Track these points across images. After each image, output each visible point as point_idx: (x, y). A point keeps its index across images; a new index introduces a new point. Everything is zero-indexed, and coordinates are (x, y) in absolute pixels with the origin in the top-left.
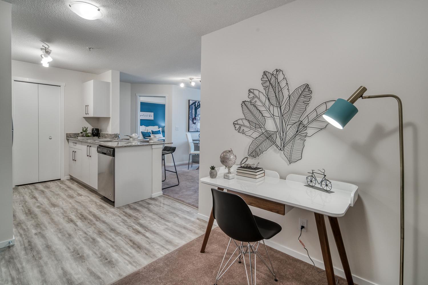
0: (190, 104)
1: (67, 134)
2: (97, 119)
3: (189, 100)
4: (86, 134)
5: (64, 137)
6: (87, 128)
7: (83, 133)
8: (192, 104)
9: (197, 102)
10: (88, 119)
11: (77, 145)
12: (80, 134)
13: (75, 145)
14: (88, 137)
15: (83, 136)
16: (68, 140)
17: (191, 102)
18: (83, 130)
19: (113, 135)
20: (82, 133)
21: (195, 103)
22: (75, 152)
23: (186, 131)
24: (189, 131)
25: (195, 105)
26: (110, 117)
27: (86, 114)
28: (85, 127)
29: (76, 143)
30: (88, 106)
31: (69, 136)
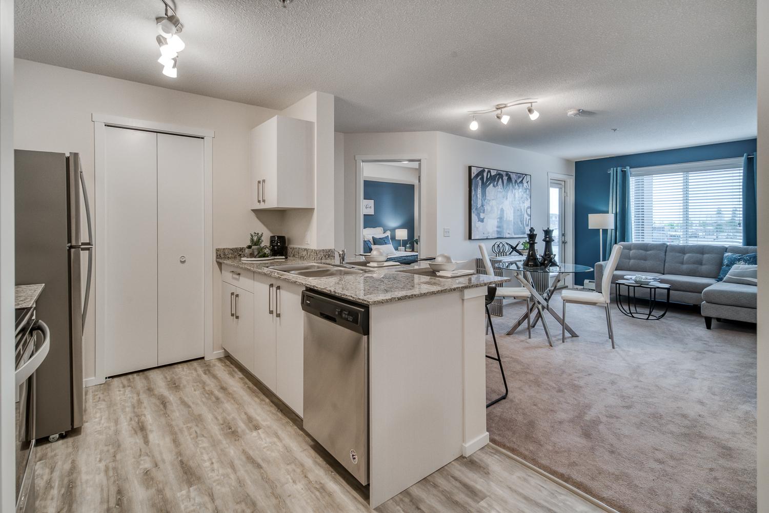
0: (473, 176)
1: (217, 250)
2: (281, 214)
3: (470, 168)
4: (258, 249)
5: (212, 257)
6: (262, 235)
7: (253, 247)
8: (477, 175)
9: (486, 170)
10: (260, 214)
11: (242, 278)
12: (247, 251)
13: (238, 280)
14: (264, 257)
15: (252, 255)
16: (220, 264)
17: (474, 171)
18: (252, 240)
19: (320, 251)
20: (249, 247)
21: (481, 173)
22: (237, 296)
23: (465, 239)
24: (470, 238)
25: (482, 179)
26: (314, 209)
27: (259, 201)
28: (257, 233)
29: (240, 272)
30: (264, 181)
31: (222, 256)
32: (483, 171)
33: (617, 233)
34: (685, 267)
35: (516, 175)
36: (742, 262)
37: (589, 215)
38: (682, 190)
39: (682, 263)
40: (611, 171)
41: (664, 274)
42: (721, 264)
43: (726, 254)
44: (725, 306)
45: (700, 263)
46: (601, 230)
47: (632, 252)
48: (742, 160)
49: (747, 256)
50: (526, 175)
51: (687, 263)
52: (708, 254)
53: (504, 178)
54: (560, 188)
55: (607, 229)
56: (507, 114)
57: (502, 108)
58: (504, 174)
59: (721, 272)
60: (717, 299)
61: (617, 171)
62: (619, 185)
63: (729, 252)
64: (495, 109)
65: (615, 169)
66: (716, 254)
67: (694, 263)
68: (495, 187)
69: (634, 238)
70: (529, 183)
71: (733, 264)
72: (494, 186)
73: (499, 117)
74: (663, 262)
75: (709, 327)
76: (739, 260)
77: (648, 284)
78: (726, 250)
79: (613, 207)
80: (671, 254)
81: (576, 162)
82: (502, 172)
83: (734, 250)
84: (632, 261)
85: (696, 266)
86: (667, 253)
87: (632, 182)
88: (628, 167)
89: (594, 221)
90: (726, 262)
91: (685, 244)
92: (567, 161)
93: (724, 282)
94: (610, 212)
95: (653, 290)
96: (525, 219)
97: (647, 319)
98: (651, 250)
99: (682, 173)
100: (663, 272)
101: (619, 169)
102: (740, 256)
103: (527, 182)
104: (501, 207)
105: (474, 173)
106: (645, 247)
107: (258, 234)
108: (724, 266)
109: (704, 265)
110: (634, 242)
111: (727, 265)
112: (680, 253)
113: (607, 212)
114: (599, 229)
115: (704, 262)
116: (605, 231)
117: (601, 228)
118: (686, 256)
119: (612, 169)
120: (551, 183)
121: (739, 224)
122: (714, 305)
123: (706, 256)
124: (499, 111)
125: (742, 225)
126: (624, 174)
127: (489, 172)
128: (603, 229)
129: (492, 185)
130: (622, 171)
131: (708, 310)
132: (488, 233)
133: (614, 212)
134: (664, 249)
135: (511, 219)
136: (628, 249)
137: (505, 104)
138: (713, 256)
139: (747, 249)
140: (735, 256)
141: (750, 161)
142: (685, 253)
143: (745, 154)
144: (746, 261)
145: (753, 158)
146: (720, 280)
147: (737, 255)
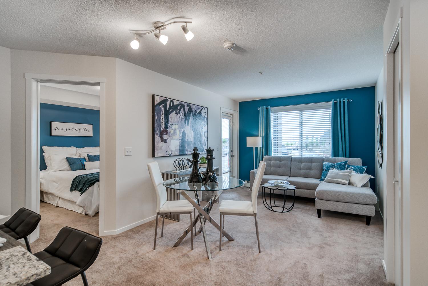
0: (156, 103)
3: (153, 96)
8: (160, 104)
9: (169, 100)
17: (157, 100)
21: (164, 101)
23: (149, 157)
24: (154, 156)
25: (165, 107)
32: (166, 100)
33: (264, 149)
34: (302, 172)
35: (196, 107)
36: (334, 168)
37: (247, 138)
38: (299, 122)
39: (300, 169)
40: (260, 109)
41: (290, 177)
42: (322, 169)
43: (325, 163)
44: (329, 202)
45: (310, 169)
46: (254, 148)
47: (272, 162)
48: (331, 104)
49: (336, 164)
50: (204, 107)
51: (303, 169)
52: (314, 163)
53: (185, 108)
54: (230, 120)
55: (258, 147)
58: (186, 105)
59: (322, 175)
60: (323, 197)
61: (263, 109)
62: (265, 118)
63: (325, 161)
65: (262, 107)
66: (318, 163)
67: (307, 169)
68: (177, 114)
69: (273, 153)
71: (329, 170)
74: (290, 169)
75: (319, 216)
76: (332, 167)
77: (282, 187)
78: (323, 160)
79: (261, 132)
80: (294, 163)
81: (240, 102)
82: (183, 103)
83: (328, 160)
84: (272, 168)
85: (308, 171)
86: (292, 163)
87: (272, 115)
88: (270, 107)
89: (250, 142)
90: (325, 168)
91: (301, 157)
93: (326, 182)
94: (259, 136)
95: (285, 191)
96: (203, 140)
97: (282, 212)
98: (282, 161)
99: (299, 111)
100: (290, 176)
101: (264, 107)
102: (332, 164)
103: (205, 113)
104: (182, 130)
105: (157, 101)
106: (280, 159)
108: (324, 171)
109: (313, 170)
110: (273, 156)
111: (326, 171)
112: (299, 162)
113: (258, 136)
115: (312, 168)
116: (257, 148)
117: (254, 146)
118: (303, 164)
119: (260, 107)
120: (223, 115)
121: (330, 143)
122: (322, 201)
123: (313, 164)
125: (331, 144)
126: (267, 110)
127: (172, 101)
128: (255, 147)
129: (174, 112)
131: (319, 205)
133: (262, 136)
134: (290, 160)
135: (191, 140)
136: (270, 161)
138: (317, 164)
139: (335, 160)
140: (329, 164)
141: (335, 104)
142: (301, 163)
143: (333, 100)
144: (336, 167)
145: (337, 102)
146: (322, 180)
147: (330, 164)
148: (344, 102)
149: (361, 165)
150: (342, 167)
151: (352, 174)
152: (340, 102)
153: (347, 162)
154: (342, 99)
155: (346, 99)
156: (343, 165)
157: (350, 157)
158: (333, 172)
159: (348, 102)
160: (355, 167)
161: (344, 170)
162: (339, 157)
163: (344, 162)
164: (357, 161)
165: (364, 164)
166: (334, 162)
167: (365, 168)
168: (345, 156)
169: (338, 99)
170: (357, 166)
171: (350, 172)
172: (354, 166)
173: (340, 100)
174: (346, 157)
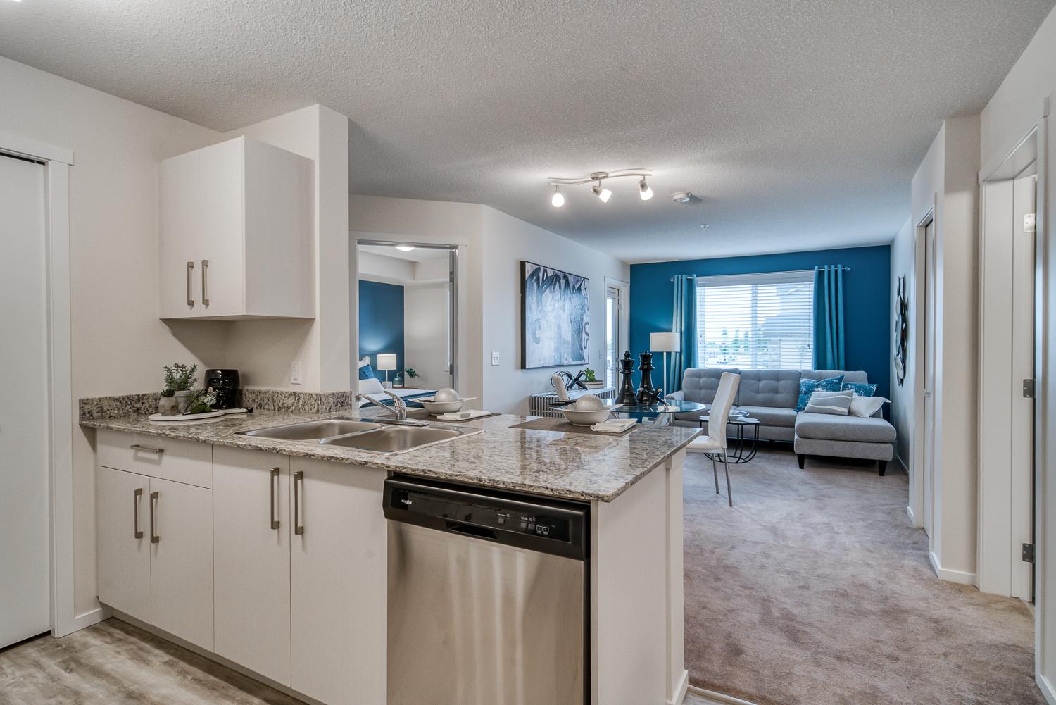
0: (527, 275)
1: (83, 403)
2: (226, 328)
3: (523, 264)
4: (187, 397)
5: (69, 416)
6: (193, 370)
7: (177, 393)
8: (532, 275)
9: (542, 268)
11: (166, 459)
12: (164, 402)
13: (158, 463)
14: (203, 411)
15: (175, 410)
16: (91, 433)
17: (529, 269)
18: (170, 380)
19: (327, 396)
20: (169, 394)
21: (535, 273)
22: (155, 495)
23: (517, 369)
24: (523, 366)
25: (537, 281)
26: (314, 319)
27: (191, 303)
28: (180, 364)
29: (161, 447)
30: (205, 264)
31: (95, 414)
32: (538, 270)
33: (682, 357)
34: (760, 396)
35: (574, 278)
36: (820, 389)
37: (651, 334)
38: (750, 306)
39: (757, 392)
40: (675, 279)
41: (738, 406)
42: (798, 391)
43: (802, 380)
44: (819, 441)
45: (776, 391)
46: (665, 353)
47: (702, 380)
48: (812, 274)
49: (822, 382)
50: (584, 278)
51: (762, 392)
52: (782, 380)
54: (614, 299)
55: (671, 352)
56: (608, 188)
57: (602, 178)
58: (561, 275)
59: (799, 401)
60: (809, 433)
61: (682, 280)
62: (685, 298)
63: (803, 378)
64: (591, 179)
65: (680, 276)
66: (791, 380)
67: (770, 391)
69: (701, 363)
70: (587, 289)
71: (812, 391)
72: (550, 292)
73: (596, 191)
75: (801, 466)
76: (817, 386)
77: (736, 420)
78: (799, 375)
79: (677, 324)
80: (746, 380)
81: (631, 266)
82: (559, 273)
83: (808, 375)
85: (772, 394)
86: (741, 380)
87: (699, 292)
88: (695, 275)
89: (657, 342)
90: (803, 389)
92: (623, 263)
93: (806, 412)
94: (674, 331)
95: (740, 426)
96: (583, 339)
97: (737, 463)
99: (750, 286)
101: (684, 276)
102: (816, 382)
105: (528, 272)
106: (716, 374)
107: (183, 367)
108: (803, 395)
109: (781, 393)
110: (701, 368)
111: (806, 393)
112: (755, 379)
113: (672, 331)
114: (663, 353)
115: (779, 389)
116: (669, 354)
117: (664, 350)
118: (762, 384)
119: (676, 276)
120: (608, 291)
121: (809, 345)
122: (808, 441)
123: (781, 383)
124: (596, 183)
125: (812, 346)
126: (690, 283)
127: (545, 271)
128: (667, 352)
129: (548, 290)
130: (687, 279)
131: (802, 447)
132: (545, 359)
133: (679, 330)
135: (568, 340)
136: (697, 377)
137: (607, 173)
138: (789, 382)
139: (820, 374)
140: (811, 382)
141: (820, 275)
142: (759, 380)
143: (816, 267)
144: (824, 387)
145: (823, 271)
146: (799, 410)
147: (813, 381)
148: (836, 271)
149: (867, 384)
150: (835, 386)
151: (853, 397)
152: (829, 272)
153: (842, 377)
154: (833, 267)
155: (839, 266)
156: (837, 383)
157: (846, 369)
158: (818, 395)
159: (843, 271)
160: (857, 387)
161: (839, 390)
162: (826, 369)
163: (838, 379)
164: (861, 375)
165: (871, 381)
166: (819, 378)
167: (874, 387)
168: (836, 367)
169: (826, 267)
170: (860, 385)
171: (851, 395)
172: (855, 385)
173: (829, 267)
174: (838, 369)
